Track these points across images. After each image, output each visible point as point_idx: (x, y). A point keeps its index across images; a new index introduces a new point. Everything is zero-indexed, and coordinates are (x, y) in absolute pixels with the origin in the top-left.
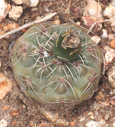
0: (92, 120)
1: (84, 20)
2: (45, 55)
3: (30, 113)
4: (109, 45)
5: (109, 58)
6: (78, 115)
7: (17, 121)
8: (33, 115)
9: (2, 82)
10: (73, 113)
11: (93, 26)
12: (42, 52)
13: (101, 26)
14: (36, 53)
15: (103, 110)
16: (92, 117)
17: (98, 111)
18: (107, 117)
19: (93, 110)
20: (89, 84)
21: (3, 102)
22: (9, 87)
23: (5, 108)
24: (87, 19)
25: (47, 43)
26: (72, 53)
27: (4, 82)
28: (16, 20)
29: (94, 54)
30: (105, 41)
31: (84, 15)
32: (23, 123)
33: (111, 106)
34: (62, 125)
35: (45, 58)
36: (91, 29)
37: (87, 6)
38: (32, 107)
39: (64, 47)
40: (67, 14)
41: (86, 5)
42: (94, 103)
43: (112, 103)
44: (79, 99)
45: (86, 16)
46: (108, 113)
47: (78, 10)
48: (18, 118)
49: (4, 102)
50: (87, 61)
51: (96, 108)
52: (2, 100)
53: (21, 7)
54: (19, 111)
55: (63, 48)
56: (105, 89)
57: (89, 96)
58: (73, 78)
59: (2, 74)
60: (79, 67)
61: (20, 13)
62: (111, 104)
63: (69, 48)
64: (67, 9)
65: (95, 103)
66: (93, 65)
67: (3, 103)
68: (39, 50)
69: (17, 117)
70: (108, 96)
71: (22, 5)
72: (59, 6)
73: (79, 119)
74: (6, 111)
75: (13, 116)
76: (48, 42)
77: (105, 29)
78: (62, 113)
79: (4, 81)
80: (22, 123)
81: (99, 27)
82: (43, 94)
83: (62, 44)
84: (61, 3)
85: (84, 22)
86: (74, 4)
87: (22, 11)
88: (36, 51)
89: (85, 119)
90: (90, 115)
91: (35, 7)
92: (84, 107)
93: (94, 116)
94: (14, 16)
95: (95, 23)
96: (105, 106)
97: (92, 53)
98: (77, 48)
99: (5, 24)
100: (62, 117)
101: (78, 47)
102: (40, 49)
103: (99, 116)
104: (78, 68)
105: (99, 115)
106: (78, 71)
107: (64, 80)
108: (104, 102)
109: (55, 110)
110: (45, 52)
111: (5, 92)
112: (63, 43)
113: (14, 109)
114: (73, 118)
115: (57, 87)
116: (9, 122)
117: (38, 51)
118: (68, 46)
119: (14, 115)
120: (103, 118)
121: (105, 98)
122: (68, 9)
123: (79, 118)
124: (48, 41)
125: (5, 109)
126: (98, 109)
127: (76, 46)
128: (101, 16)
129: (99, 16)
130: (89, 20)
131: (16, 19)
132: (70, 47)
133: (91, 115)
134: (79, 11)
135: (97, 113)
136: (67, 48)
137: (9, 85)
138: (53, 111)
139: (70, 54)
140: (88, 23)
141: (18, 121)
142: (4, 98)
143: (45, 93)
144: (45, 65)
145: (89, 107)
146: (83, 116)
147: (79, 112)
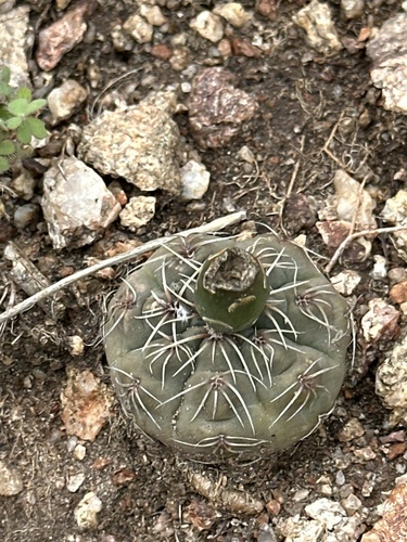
0: (325, 496)
1: (321, 231)
2: (178, 316)
3: (160, 478)
4: (388, 296)
5: (371, 327)
6: (290, 483)
7: (133, 497)
9: (90, 393)
10: (275, 478)
11: (343, 245)
12: (172, 309)
13: (368, 246)
14: (154, 310)
15: (360, 469)
16: (326, 489)
17: (345, 472)
18: (367, 490)
19: (332, 470)
20: (297, 394)
21: (97, 447)
23: (101, 462)
24: (328, 229)
25: (186, 284)
26: (233, 305)
27: (95, 394)
28: (139, 231)
29: (318, 314)
30: (378, 287)
31: (320, 217)
32: (149, 504)
33: (384, 459)
34: (241, 508)
35: (178, 323)
36: (337, 253)
37: (335, 197)
38: (162, 459)
39: (207, 288)
40: (278, 216)
41: (333, 194)
42: (334, 451)
43: (386, 451)
44: (274, 435)
45: (325, 220)
46: (371, 478)
47: (306, 205)
48: (134, 490)
49: (99, 447)
50: (294, 331)
51: (339, 465)
52: (94, 443)
53: (153, 199)
54: (134, 471)
55: (206, 290)
56: (371, 414)
57: (305, 428)
58: (250, 376)
59: (91, 371)
60: (269, 346)
61: (146, 212)
62: (384, 455)
63: (222, 290)
64: (279, 203)
65: (339, 451)
66: (315, 345)
67: (97, 451)
68: (163, 302)
69: (130, 487)
70: (377, 431)
71: (157, 193)
72: (261, 198)
73: (293, 494)
74: (101, 470)
75: (118, 485)
76: (189, 281)
77: (383, 255)
78: (238, 475)
79: (94, 391)
80: (147, 505)
81: (363, 249)
82: (174, 422)
84: (267, 189)
85: (320, 235)
86: (300, 190)
87: (152, 207)
88: (155, 304)
89: (309, 494)
90: (320, 483)
91: (198, 201)
92: (304, 461)
93: (332, 487)
94: (131, 222)
95: (350, 237)
96: (365, 461)
97: (309, 311)
98: (247, 291)
99: (110, 244)
100: (242, 488)
101: (249, 288)
102: (167, 301)
103: (344, 487)
104: (264, 350)
105: (346, 483)
106: (266, 358)
107: (223, 384)
108: (361, 447)
109: (217, 466)
110: (181, 307)
111: (97, 422)
112: (207, 278)
113: (122, 467)
114: (275, 492)
116: (109, 501)
117: (160, 305)
118: (220, 286)
119: (121, 481)
120: (357, 491)
121: (366, 439)
122: (281, 204)
123: (292, 490)
124: (192, 278)
125: (99, 466)
126: (344, 467)
127: (244, 285)
128: (370, 220)
129: (366, 219)
130: (335, 231)
131: (137, 229)
132: (225, 287)
133: (325, 483)
134: (308, 207)
135: (341, 479)
136: (216, 289)
138: (213, 470)
139: (230, 309)
140: (332, 239)
141: (136, 499)
142: (97, 437)
143: (176, 418)
144: (176, 343)
145: (321, 461)
146: (302, 487)
147: (291, 474)
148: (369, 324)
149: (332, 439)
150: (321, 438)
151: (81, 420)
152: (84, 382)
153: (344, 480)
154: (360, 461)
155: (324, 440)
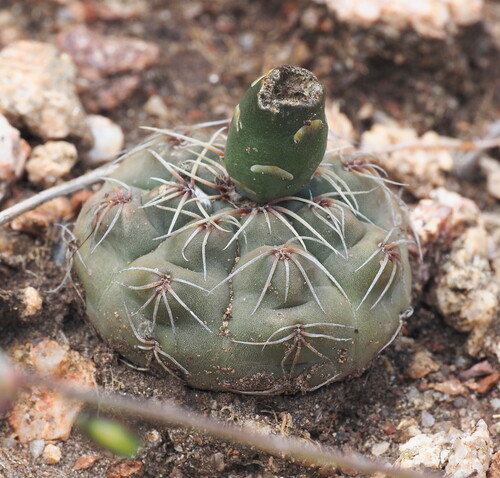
3: (183, 456)
5: (424, 224)
6: (362, 435)
8: (197, 456)
9: (56, 368)
10: (342, 428)
12: (188, 189)
15: (448, 409)
17: (431, 412)
20: (383, 264)
21: (73, 446)
22: (85, 378)
23: (87, 459)
26: (301, 131)
27: (64, 367)
33: (472, 397)
39: (268, 107)
42: (408, 392)
43: (473, 387)
44: (356, 331)
46: (467, 414)
49: (77, 445)
51: (420, 405)
52: (69, 442)
54: (139, 459)
55: (267, 111)
57: (388, 327)
62: (471, 390)
65: (414, 390)
67: (74, 451)
68: (173, 183)
70: (452, 368)
73: (369, 449)
74: (90, 470)
82: (225, 324)
83: (260, 101)
88: (162, 187)
89: (390, 447)
92: (374, 403)
93: (420, 429)
96: (451, 396)
98: (317, 108)
101: (319, 105)
102: (179, 183)
107: (292, 252)
110: (197, 189)
112: (263, 96)
115: (270, 276)
119: (125, 475)
121: (443, 374)
123: (367, 444)
125: (85, 465)
126: (428, 406)
133: (410, 426)
136: (281, 107)
137: (84, 371)
139: (296, 138)
143: (228, 318)
145: (395, 405)
146: (380, 440)
147: (360, 424)
148: (420, 222)
149: (401, 376)
150: (389, 374)
151: (44, 413)
152: (44, 355)
153: (433, 420)
154: (446, 397)
155: (393, 378)
